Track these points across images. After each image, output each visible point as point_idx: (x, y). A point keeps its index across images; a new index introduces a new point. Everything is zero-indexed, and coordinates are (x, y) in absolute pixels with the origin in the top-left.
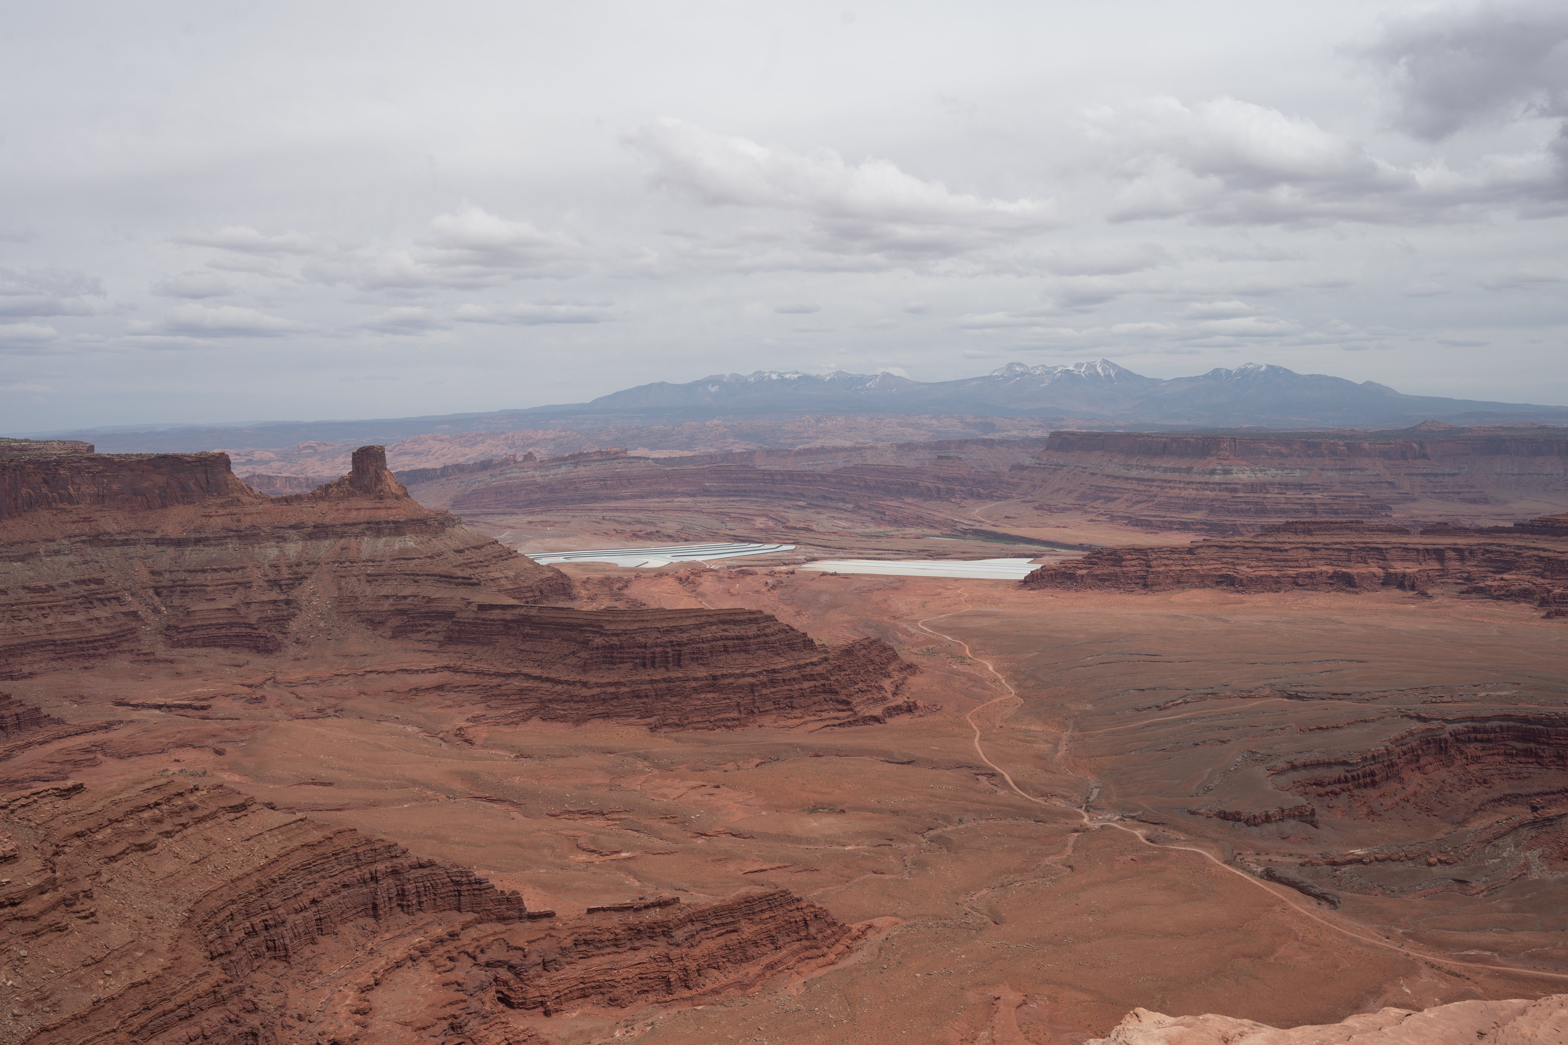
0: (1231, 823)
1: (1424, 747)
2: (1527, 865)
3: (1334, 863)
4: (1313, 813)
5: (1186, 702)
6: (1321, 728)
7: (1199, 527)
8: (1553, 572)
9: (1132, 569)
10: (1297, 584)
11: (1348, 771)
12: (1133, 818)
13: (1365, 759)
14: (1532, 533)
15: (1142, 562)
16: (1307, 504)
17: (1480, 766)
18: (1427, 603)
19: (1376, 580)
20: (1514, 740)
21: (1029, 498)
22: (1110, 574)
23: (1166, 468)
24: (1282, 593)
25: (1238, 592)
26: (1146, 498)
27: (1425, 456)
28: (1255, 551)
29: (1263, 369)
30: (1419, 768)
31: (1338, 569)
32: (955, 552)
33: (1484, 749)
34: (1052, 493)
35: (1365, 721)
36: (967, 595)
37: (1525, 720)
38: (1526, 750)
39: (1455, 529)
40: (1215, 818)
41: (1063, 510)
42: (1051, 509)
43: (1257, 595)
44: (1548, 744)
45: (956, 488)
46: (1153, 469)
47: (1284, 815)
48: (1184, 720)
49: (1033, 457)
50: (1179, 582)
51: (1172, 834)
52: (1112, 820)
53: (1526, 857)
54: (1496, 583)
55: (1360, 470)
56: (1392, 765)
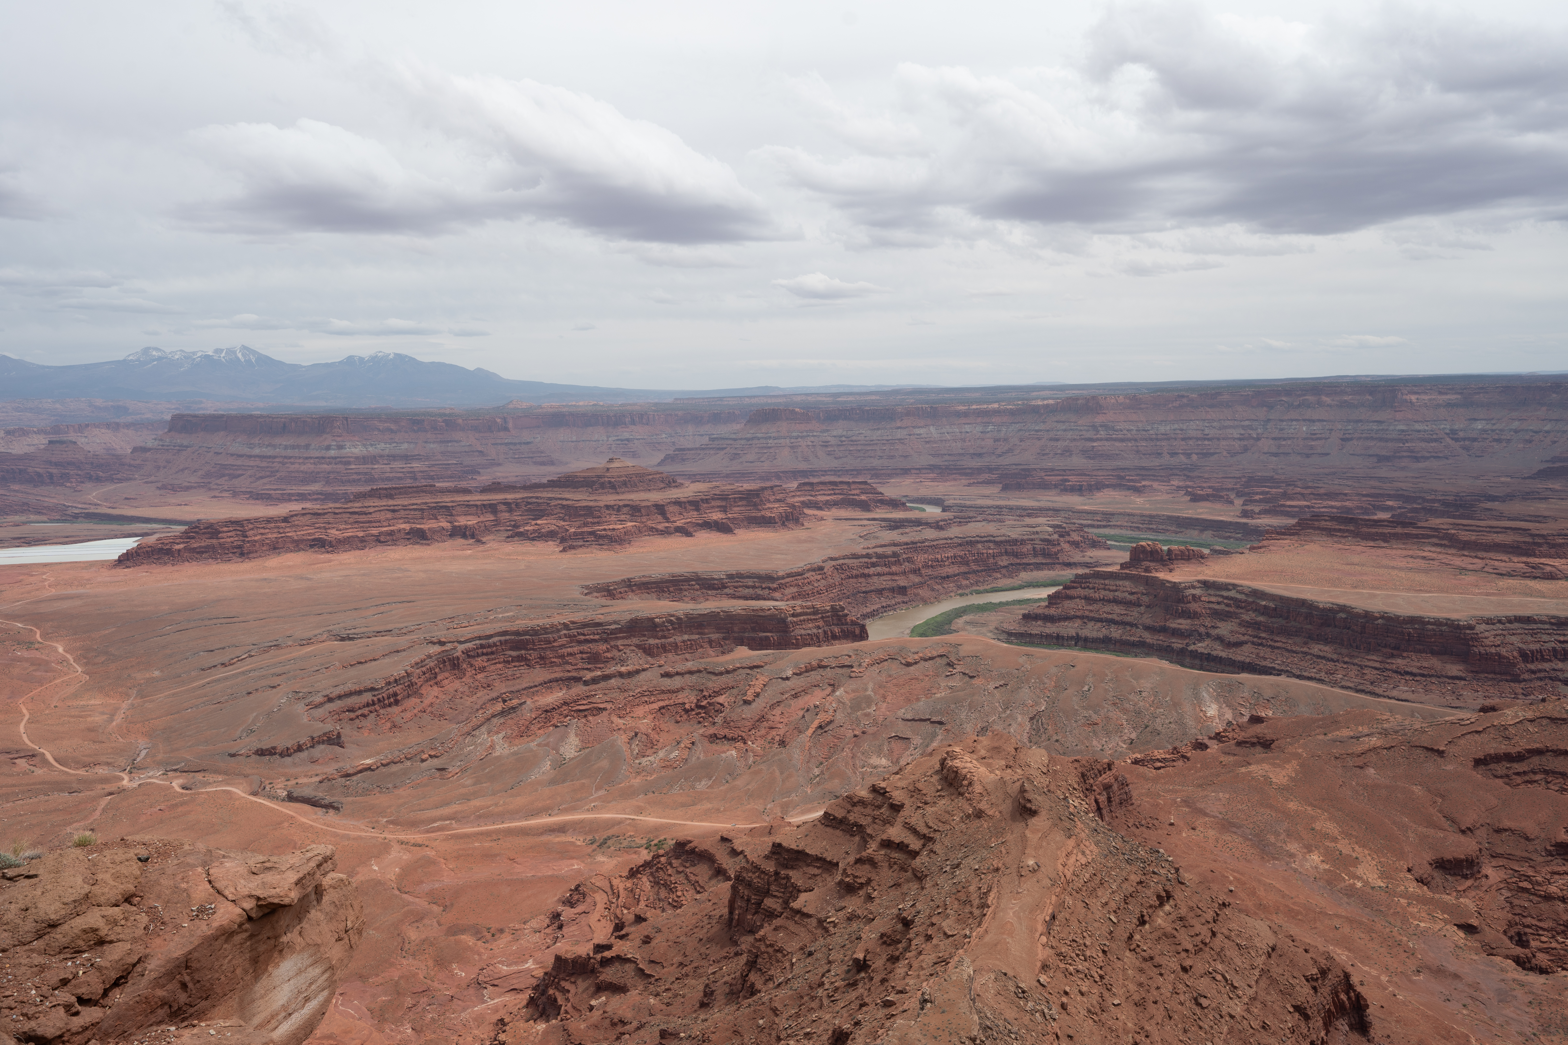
0: (267, 758)
1: (441, 666)
2: (492, 747)
3: (348, 775)
4: (339, 736)
5: (251, 656)
6: (361, 663)
7: (315, 497)
8: (570, 516)
9: (229, 540)
10: (380, 542)
11: (374, 696)
12: (175, 770)
13: (389, 683)
14: (560, 487)
15: (239, 533)
16: (408, 472)
17: (485, 674)
18: (481, 548)
19: (445, 533)
20: (510, 649)
21: (153, 478)
22: (207, 547)
23: (286, 446)
24: (367, 550)
25: (328, 552)
26: (268, 473)
27: (506, 429)
28: (344, 515)
29: (391, 356)
30: (436, 683)
31: (414, 526)
32: (57, 537)
33: (488, 660)
34: (177, 472)
35: (398, 651)
36: (52, 579)
37: (517, 633)
38: (518, 656)
39: (506, 487)
40: (253, 756)
41: (187, 488)
42: (174, 489)
43: (345, 554)
44: (533, 649)
45: (72, 472)
46: (275, 447)
47: (315, 742)
48: (243, 673)
49: (155, 439)
50: (275, 548)
51: (210, 778)
52: (154, 777)
53: (492, 740)
54: (532, 528)
55: (456, 441)
56: (412, 684)
